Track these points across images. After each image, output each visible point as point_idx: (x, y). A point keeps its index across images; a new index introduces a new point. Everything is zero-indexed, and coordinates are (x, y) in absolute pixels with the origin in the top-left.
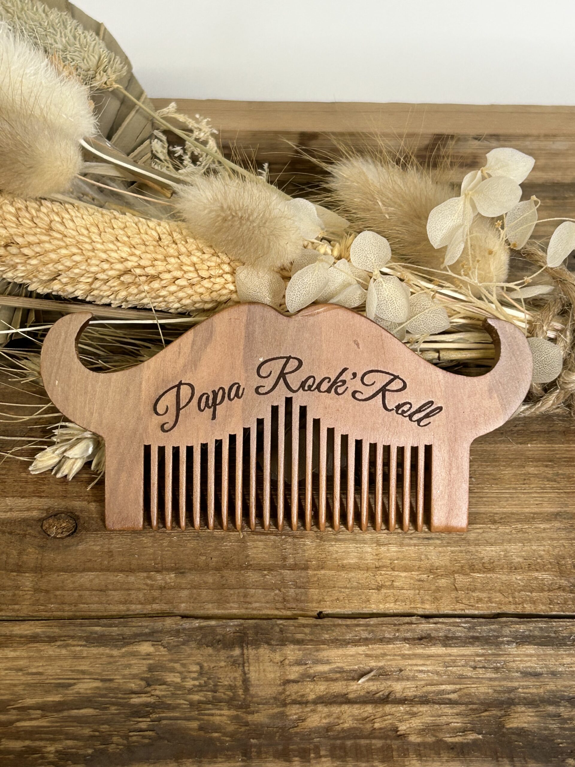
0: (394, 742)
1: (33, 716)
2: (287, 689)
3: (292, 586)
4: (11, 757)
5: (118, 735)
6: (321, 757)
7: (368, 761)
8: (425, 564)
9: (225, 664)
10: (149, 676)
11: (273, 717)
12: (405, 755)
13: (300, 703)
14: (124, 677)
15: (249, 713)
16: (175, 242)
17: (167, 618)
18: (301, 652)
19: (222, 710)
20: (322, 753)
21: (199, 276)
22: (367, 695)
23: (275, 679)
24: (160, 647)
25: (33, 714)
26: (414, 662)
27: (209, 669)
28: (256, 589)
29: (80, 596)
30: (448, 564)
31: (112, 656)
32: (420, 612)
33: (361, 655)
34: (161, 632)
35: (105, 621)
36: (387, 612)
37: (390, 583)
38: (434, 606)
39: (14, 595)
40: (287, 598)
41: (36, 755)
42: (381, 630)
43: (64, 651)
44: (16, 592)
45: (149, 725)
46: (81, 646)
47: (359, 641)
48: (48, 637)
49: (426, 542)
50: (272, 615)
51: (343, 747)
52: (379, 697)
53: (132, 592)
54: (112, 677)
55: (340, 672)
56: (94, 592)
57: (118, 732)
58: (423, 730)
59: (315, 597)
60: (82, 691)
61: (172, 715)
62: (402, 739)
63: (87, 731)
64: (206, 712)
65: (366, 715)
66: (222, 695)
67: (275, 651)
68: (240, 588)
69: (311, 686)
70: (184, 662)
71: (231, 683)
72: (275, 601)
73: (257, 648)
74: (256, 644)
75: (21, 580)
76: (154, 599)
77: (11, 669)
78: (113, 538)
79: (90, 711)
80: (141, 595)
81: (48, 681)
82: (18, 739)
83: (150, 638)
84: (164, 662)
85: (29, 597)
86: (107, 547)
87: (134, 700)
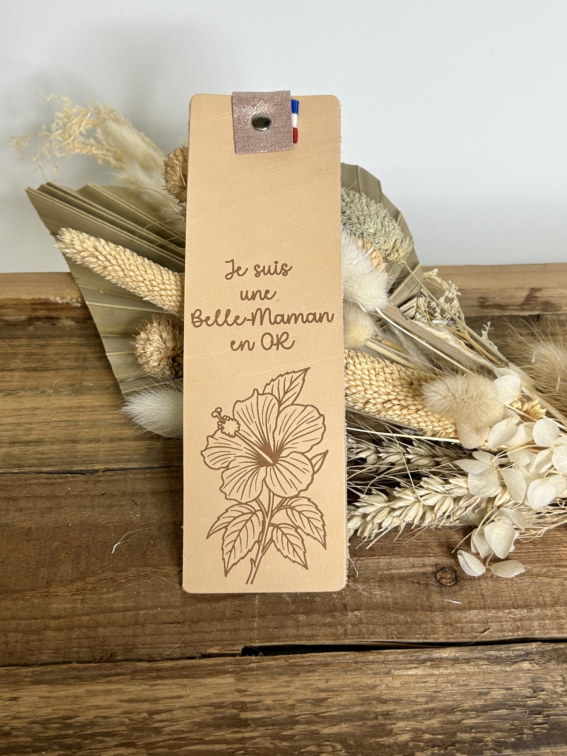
1: (471, 716)
4: (467, 745)
5: (526, 728)
10: (533, 685)
14: (518, 687)
24: (534, 664)
29: (472, 627)
31: (507, 672)
34: (531, 653)
35: (495, 646)
39: (432, 628)
41: (481, 744)
43: (476, 670)
44: (433, 625)
45: (543, 720)
46: (486, 665)
48: (465, 659)
53: (503, 623)
54: (511, 687)
56: (480, 624)
57: (526, 725)
60: (495, 697)
61: (555, 712)
63: (508, 725)
70: (552, 674)
75: (433, 617)
76: (518, 628)
77: (448, 683)
78: (481, 585)
79: (505, 711)
80: (509, 626)
81: (473, 691)
82: (466, 732)
83: (526, 658)
84: (539, 675)
85: (441, 629)
86: (479, 591)
87: (530, 702)
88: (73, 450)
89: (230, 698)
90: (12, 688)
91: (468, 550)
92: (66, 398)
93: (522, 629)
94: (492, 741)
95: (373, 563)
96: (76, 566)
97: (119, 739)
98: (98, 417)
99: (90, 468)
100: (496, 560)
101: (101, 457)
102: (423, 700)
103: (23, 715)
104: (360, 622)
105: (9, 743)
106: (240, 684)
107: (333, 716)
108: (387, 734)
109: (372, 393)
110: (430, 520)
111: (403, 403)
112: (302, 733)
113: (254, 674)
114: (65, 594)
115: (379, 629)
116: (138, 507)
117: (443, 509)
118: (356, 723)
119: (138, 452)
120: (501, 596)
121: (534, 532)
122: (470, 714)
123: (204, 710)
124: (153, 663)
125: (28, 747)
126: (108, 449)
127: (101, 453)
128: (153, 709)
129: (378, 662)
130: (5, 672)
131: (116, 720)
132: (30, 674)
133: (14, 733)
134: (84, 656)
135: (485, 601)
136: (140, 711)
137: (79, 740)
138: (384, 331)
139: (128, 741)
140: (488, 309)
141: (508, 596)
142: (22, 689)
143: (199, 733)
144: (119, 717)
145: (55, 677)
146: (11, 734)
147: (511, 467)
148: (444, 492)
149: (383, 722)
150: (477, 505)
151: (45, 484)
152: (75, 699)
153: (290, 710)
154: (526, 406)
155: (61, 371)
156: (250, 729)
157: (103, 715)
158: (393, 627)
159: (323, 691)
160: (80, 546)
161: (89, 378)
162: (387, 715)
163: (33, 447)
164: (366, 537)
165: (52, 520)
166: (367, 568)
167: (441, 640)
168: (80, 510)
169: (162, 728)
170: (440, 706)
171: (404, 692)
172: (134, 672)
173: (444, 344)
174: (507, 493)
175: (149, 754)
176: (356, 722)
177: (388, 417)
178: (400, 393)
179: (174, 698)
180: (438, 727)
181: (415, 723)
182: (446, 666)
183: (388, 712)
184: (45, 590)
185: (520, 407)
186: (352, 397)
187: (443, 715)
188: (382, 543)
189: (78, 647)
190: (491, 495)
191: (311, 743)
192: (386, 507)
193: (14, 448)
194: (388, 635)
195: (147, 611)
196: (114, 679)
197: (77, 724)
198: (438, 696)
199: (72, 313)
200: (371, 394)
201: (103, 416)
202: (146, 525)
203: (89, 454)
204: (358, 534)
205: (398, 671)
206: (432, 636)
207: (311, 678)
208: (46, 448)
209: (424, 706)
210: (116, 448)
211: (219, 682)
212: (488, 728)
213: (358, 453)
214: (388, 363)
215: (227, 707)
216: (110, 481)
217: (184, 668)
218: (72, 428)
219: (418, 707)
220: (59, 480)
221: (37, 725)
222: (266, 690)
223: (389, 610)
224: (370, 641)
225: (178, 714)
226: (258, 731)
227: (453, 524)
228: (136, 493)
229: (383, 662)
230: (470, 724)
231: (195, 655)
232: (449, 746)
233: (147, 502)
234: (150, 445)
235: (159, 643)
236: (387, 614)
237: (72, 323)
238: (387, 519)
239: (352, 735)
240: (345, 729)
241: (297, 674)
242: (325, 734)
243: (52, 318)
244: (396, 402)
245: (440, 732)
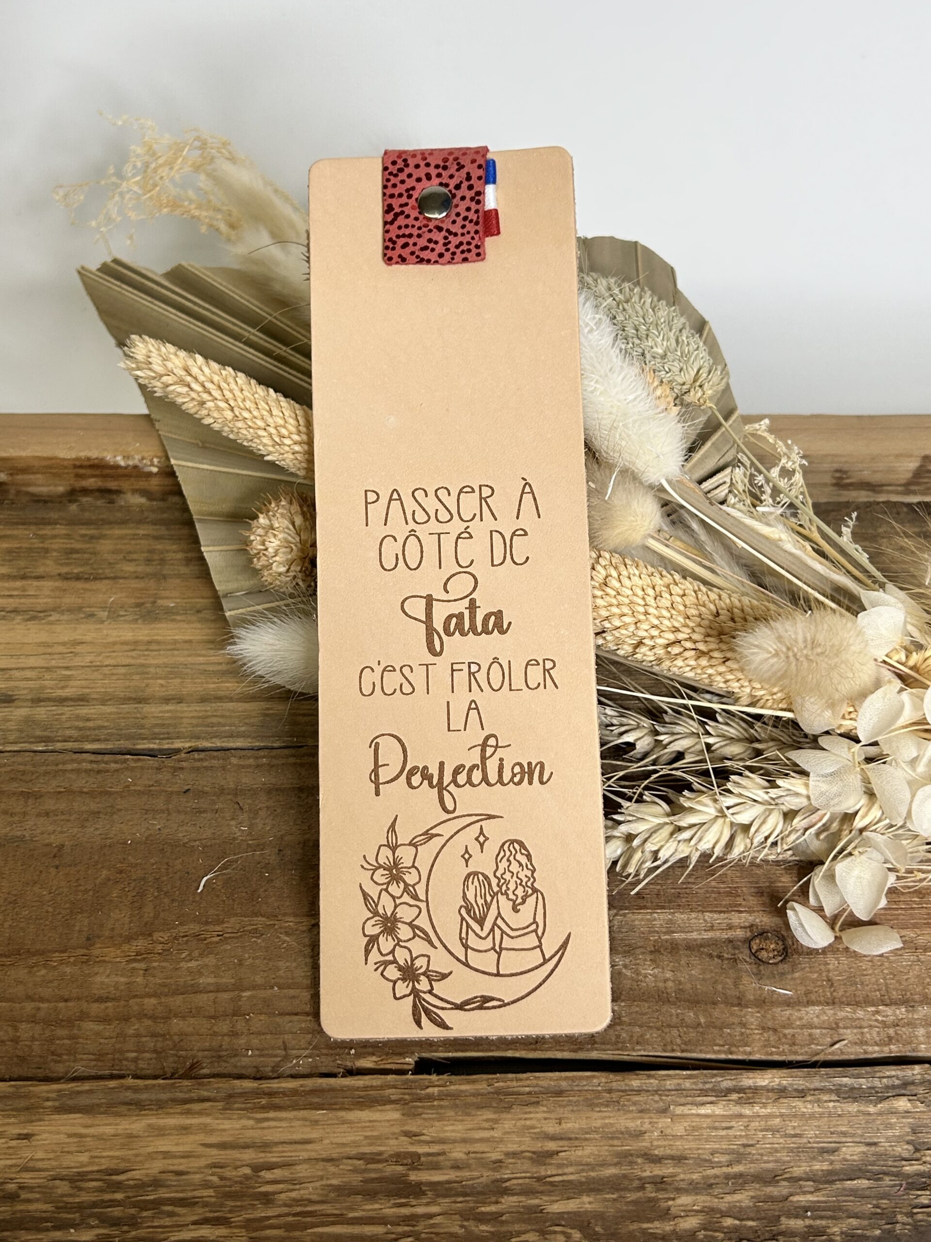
1: (806, 1189)
5: (901, 1213)
10: (914, 1139)
14: (888, 1141)
24: (917, 1102)
29: (810, 1035)
31: (869, 1114)
34: (913, 1083)
35: (849, 1069)
39: (742, 1034)
43: (817, 1109)
44: (743, 1030)
46: (834, 1101)
48: (796, 1090)
53: (865, 1030)
54: (876, 1140)
56: (824, 1031)
57: (900, 1208)
60: (848, 1157)
63: (869, 1207)
75: (745, 1016)
76: (890, 1038)
77: (767, 1130)
78: (829, 964)
79: (864, 1183)
80: (875, 1034)
81: (810, 1145)
82: (796, 1217)
83: (903, 1092)
84: (925, 1121)
85: (758, 1037)
86: (824, 974)
87: (907, 1168)
88: (139, 716)
89: (393, 1146)
90: (23, 1118)
91: (805, 902)
92: (127, 626)
93: (898, 1041)
94: (842, 1233)
95: (642, 920)
96: (137, 912)
97: (201, 1210)
98: (182, 659)
99: (166, 747)
100: (854, 923)
101: (185, 727)
102: (724, 1159)
103: (40, 1165)
104: (617, 1021)
105: (14, 1213)
106: (410, 1121)
107: (569, 1181)
108: (660, 1216)
109: (647, 627)
110: (742, 848)
111: (702, 647)
112: (514, 1210)
113: (434, 1106)
114: (118, 960)
115: (651, 1034)
116: (245, 815)
117: (765, 830)
118: (607, 1196)
119: (247, 721)
120: (862, 984)
121: (922, 876)
122: (805, 1186)
123: (346, 1165)
124: (262, 1082)
125: (47, 1220)
126: (196, 714)
127: (185, 721)
128: (261, 1160)
129: (648, 1091)
130: (11, 1090)
131: (197, 1177)
132: (53, 1095)
133: (24, 1195)
134: (145, 1066)
135: (834, 991)
136: (239, 1163)
137: (133, 1211)
138: (673, 523)
139: (216, 1214)
140: (849, 490)
141: (874, 984)
142: (40, 1120)
143: (338, 1206)
144: (202, 1173)
145: (96, 1101)
146: (18, 1197)
147: (884, 763)
148: (767, 801)
149: (653, 1195)
150: (824, 825)
151: (88, 772)
152: (130, 1140)
153: (494, 1170)
154: (915, 658)
155: (121, 581)
156: (425, 1201)
157: (175, 1168)
158: (675, 1032)
159: (553, 1138)
160: (144, 879)
161: (167, 593)
162: (660, 1183)
163: (70, 708)
164: (630, 875)
165: (98, 832)
166: (632, 929)
167: (757, 1057)
168: (146, 816)
169: (274, 1193)
170: (752, 1170)
171: (693, 1145)
172: (230, 1096)
173: (776, 549)
174: (876, 806)
175: (251, 1238)
176: (608, 1193)
177: (675, 669)
178: (697, 629)
179: (296, 1143)
180: (749, 1207)
181: (708, 1198)
182: (764, 1101)
183: (663, 1177)
184: (85, 951)
185: (904, 659)
186: (613, 635)
187: (757, 1186)
188: (658, 887)
189: (136, 1052)
190: (848, 809)
191: (530, 1227)
192: (667, 824)
193: (38, 709)
194: (665, 1045)
195: (254, 992)
196: (196, 1107)
197: (131, 1183)
198: (750, 1154)
199: (142, 484)
200: (646, 631)
201: (190, 659)
202: (258, 845)
203: (165, 722)
204: (618, 868)
205: (682, 1108)
206: (741, 1049)
207: (532, 1116)
208: (93, 711)
209: (725, 1170)
210: (209, 714)
211: (374, 1118)
212: (834, 1211)
213: (622, 734)
214: (677, 577)
215: (387, 1161)
216: (198, 769)
217: (314, 1092)
218: (137, 677)
219: (716, 1171)
220: (113, 766)
221: (64, 1183)
222: (453, 1134)
223: (669, 1001)
224: (634, 1054)
225: (302, 1171)
226: (439, 1204)
227: (781, 857)
228: (241, 790)
229: (656, 1092)
230: (803, 1204)
231: (336, 1070)
233: (260, 805)
234: (268, 709)
235: (273, 1048)
236: (665, 1008)
237: (143, 500)
238: (668, 845)
239: (600, 1216)
240: (587, 1206)
241: (509, 1108)
242: (554, 1213)
243: (109, 491)
244: (688, 645)
245: (752, 1215)
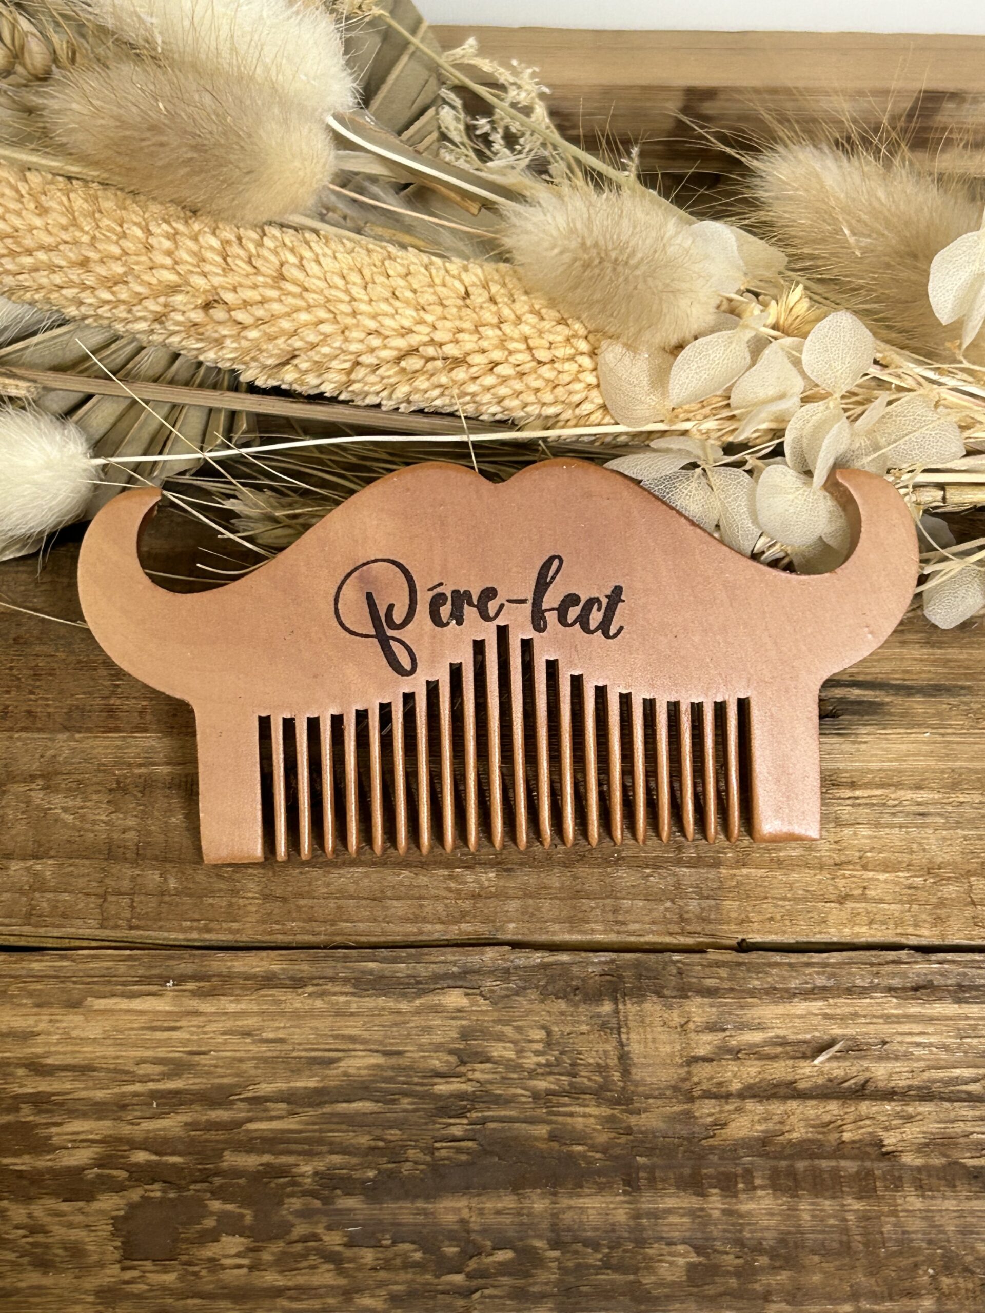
0: (876, 1165)
1: (273, 1113)
2: (695, 1072)
3: (694, 896)
4: (242, 1181)
5: (415, 1147)
6: (755, 1188)
7: (834, 1198)
8: (919, 858)
9: (588, 1028)
10: (461, 1047)
11: (672, 1119)
12: (897, 1187)
13: (716, 1096)
14: (421, 1048)
15: (631, 1112)
16: (492, 300)
17: (488, 949)
18: (714, 1010)
19: (587, 1106)
20: (758, 1182)
21: (534, 359)
22: (829, 1084)
23: (672, 1055)
24: (479, 998)
25: (273, 1110)
26: (906, 1028)
27: (562, 1034)
28: (631, 899)
29: (339, 908)
30: (959, 859)
31: (399, 1013)
32: (913, 941)
33: (816, 1015)
34: (478, 972)
35: (385, 952)
36: (856, 940)
37: (860, 891)
38: (936, 931)
39: (230, 905)
40: (686, 916)
41: (282, 1180)
42: (849, 974)
43: (319, 1003)
44: (234, 900)
45: (467, 1130)
46: (346, 994)
47: (812, 991)
48: (292, 978)
49: (920, 820)
50: (661, 943)
51: (792, 1173)
52: (849, 1088)
53: (425, 903)
54: (401, 1049)
55: (781, 1045)
56: (362, 902)
57: (416, 1141)
58: (927, 1145)
59: (733, 915)
60: (352, 1071)
61: (503, 1113)
62: (889, 1159)
63: (364, 1140)
64: (561, 1109)
65: (827, 1118)
66: (585, 1081)
67: (670, 1007)
68: (608, 897)
69: (733, 1067)
70: (519, 1023)
71: (600, 1061)
72: (666, 921)
73: (640, 1003)
74: (639, 994)
76: (464, 914)
77: (233, 1033)
79: (368, 1106)
80: (440, 908)
81: (294, 1054)
82: (250, 1151)
83: (460, 983)
84: (486, 1024)
85: (254, 909)
87: (441, 1087)
93: (475, 918)
95: (107, 747)
102: (154, 1070)
104: (37, 885)
108: (34, 1148)
115: (86, 904)
129: (55, 977)
149: (30, 1118)
158: (125, 901)
162: (44, 1102)
166: (88, 759)
170: (198, 1087)
171: (111, 1051)
180: (179, 1137)
181: (116, 1124)
182: (238, 992)
183: (52, 1095)
187: (199, 1108)
198: (197, 1064)
206: (224, 925)
209: (152, 1085)
212: (309, 1144)
219: (137, 1087)
223: (124, 859)
232: (195, 1182)
236: (115, 869)
245: (180, 1147)
